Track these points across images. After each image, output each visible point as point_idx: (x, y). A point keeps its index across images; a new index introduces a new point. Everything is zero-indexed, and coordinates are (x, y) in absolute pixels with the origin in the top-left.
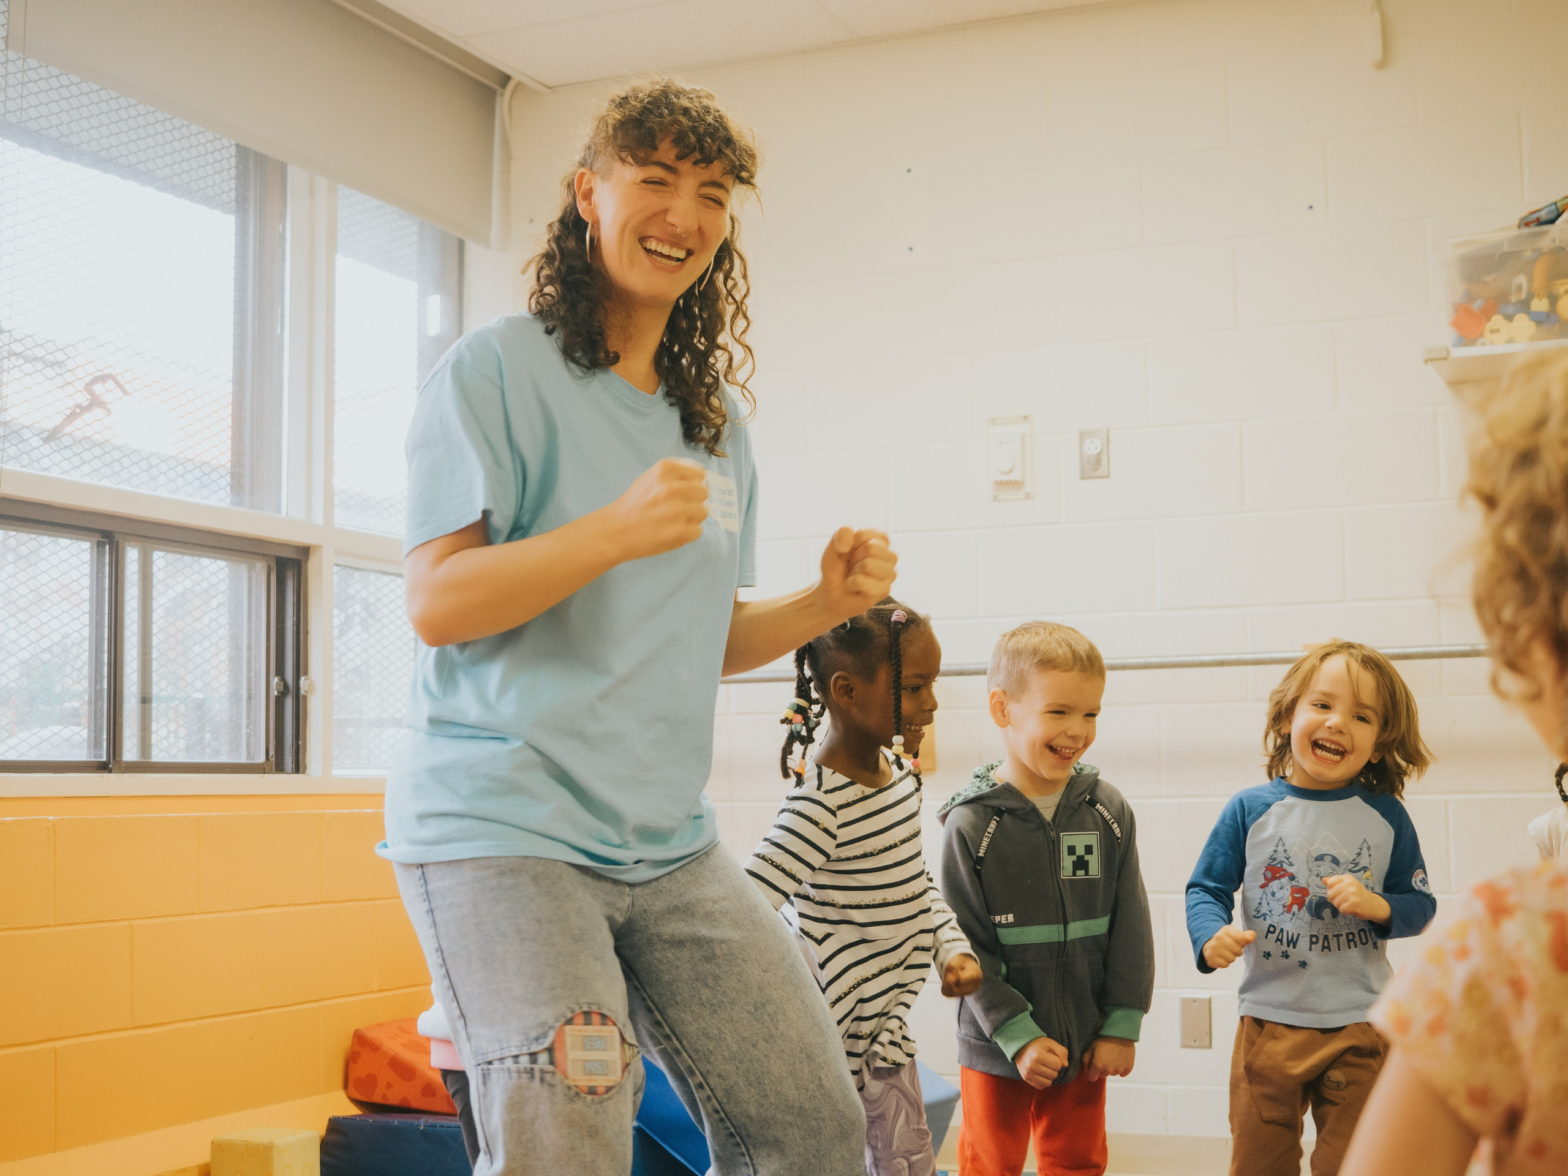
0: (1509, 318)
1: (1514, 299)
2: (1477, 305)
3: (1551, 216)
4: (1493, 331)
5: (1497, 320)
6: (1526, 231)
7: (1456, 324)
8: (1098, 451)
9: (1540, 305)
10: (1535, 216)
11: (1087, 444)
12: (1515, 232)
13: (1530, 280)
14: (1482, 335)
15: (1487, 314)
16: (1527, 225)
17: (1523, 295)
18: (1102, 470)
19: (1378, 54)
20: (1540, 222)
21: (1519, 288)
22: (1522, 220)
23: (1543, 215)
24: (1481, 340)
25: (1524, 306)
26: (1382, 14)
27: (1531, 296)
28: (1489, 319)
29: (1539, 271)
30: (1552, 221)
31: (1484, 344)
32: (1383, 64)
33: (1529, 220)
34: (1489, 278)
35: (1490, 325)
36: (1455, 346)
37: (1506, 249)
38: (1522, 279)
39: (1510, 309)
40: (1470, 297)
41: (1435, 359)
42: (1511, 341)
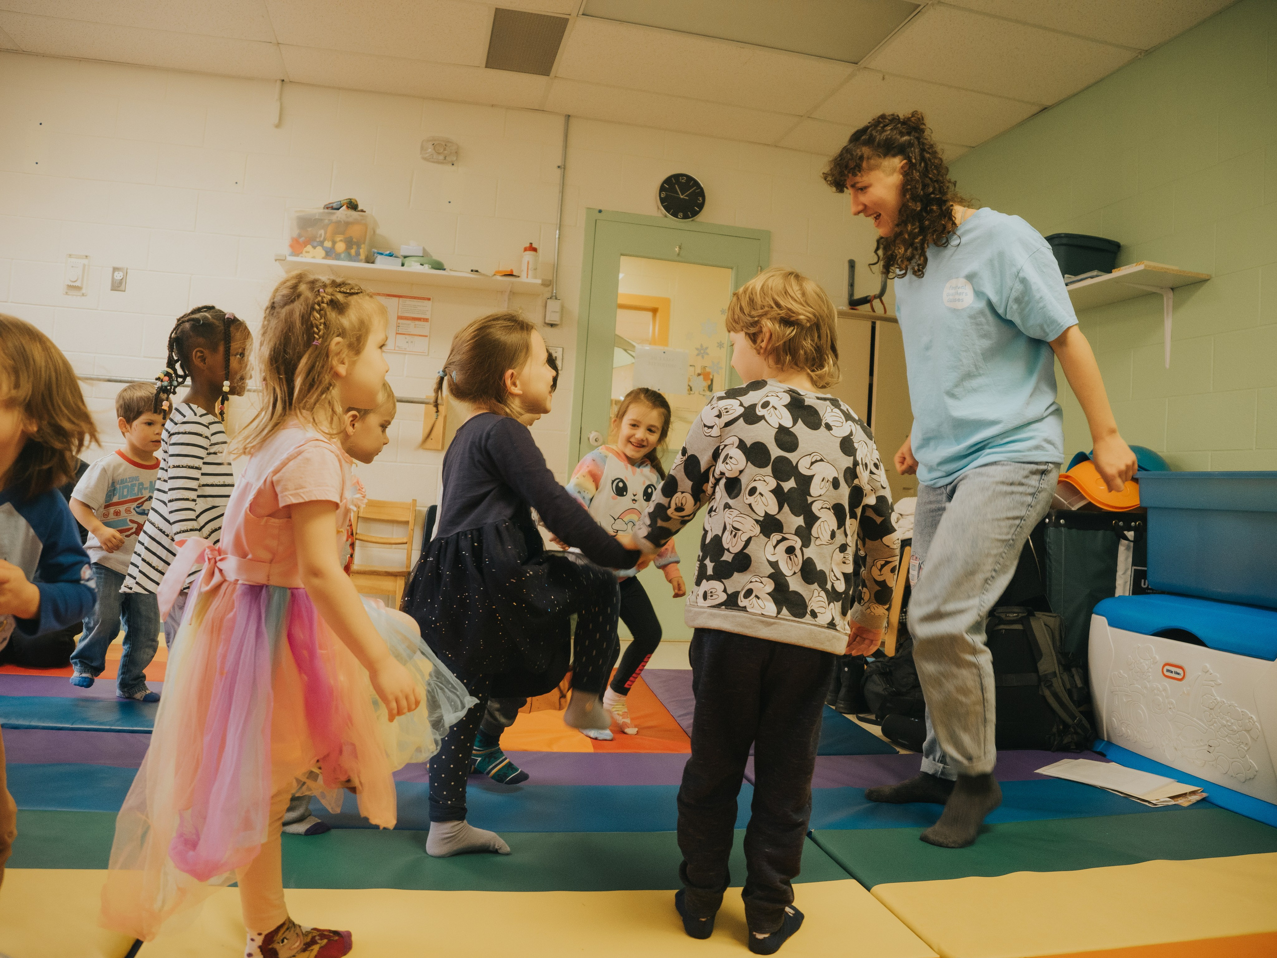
0: (314, 247)
1: (318, 240)
2: (302, 240)
3: (338, 207)
4: (306, 252)
5: (309, 248)
6: (326, 211)
7: (291, 246)
8: (121, 278)
9: (328, 244)
10: (331, 205)
11: (116, 273)
12: (322, 210)
13: (326, 233)
14: (302, 253)
15: (305, 244)
16: (327, 208)
17: (322, 239)
18: (122, 287)
19: (277, 121)
20: (333, 208)
21: (321, 236)
22: (325, 206)
23: (335, 205)
24: (301, 255)
25: (321, 243)
26: (281, 104)
27: (325, 240)
28: (305, 246)
29: (330, 229)
30: (338, 209)
31: (302, 257)
32: (278, 126)
33: (328, 206)
34: (309, 229)
35: (306, 249)
36: (290, 255)
37: (317, 217)
38: (322, 232)
39: (315, 244)
40: (300, 236)
41: (280, 260)
42: (314, 257)
